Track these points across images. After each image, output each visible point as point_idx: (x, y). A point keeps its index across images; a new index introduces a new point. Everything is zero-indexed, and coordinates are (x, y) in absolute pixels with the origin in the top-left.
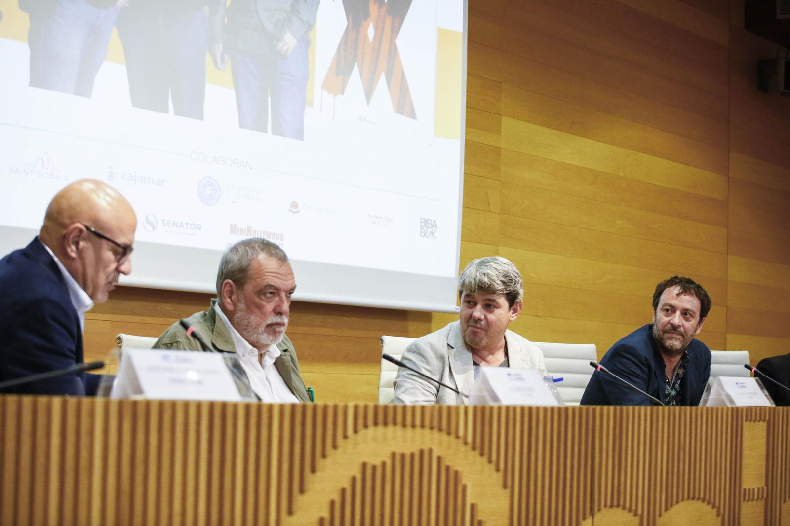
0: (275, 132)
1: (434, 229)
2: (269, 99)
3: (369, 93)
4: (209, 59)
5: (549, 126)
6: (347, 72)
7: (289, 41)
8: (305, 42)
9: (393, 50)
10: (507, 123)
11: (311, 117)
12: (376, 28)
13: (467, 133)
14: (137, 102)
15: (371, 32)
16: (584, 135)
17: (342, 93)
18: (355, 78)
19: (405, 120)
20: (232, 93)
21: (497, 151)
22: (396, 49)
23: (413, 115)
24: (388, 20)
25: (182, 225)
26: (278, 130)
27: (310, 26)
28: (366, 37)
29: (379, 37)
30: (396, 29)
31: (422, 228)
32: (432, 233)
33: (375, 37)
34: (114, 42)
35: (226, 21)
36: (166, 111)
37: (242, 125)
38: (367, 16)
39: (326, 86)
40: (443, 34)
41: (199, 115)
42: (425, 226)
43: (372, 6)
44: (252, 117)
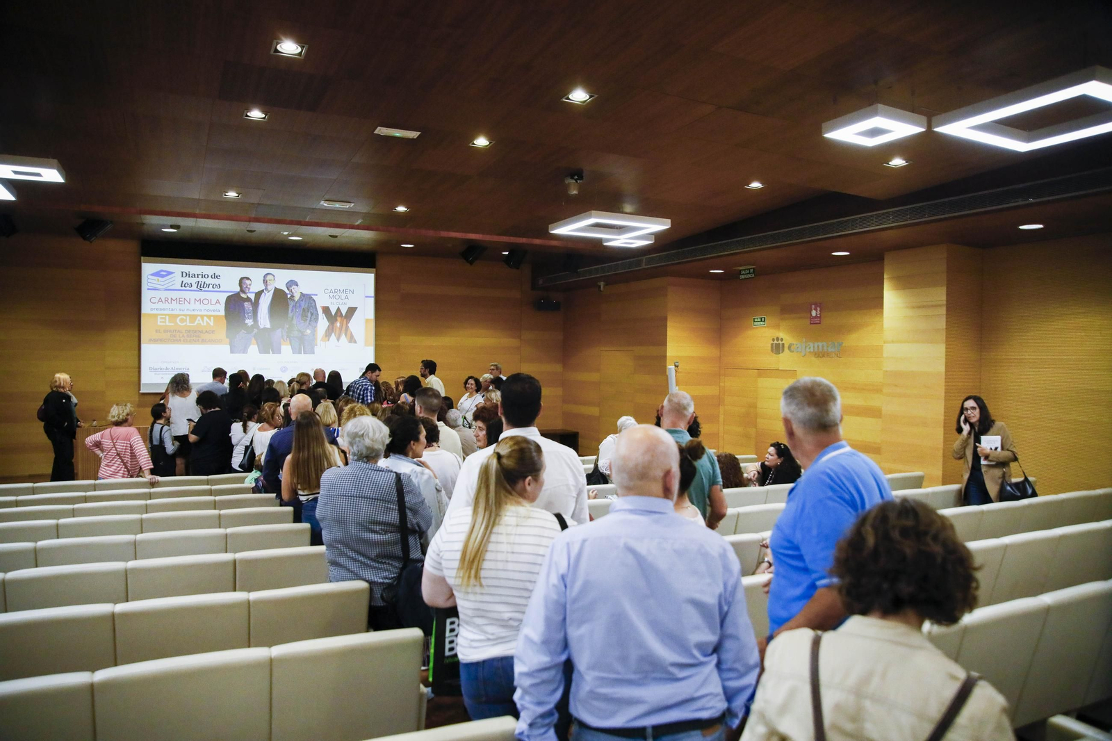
2: (302, 346)
3: (338, 339)
4: (282, 340)
5: (424, 336)
6: (330, 335)
7: (308, 331)
8: (314, 331)
9: (347, 328)
11: (316, 349)
12: (340, 323)
14: (260, 353)
16: (440, 336)
17: (328, 341)
18: (333, 337)
20: (290, 347)
23: (355, 342)
24: (345, 320)
26: (305, 353)
27: (315, 326)
28: (336, 326)
30: (348, 322)
33: (340, 326)
34: (253, 341)
35: (287, 330)
36: (269, 353)
38: (336, 320)
39: (322, 340)
40: (367, 321)
43: (339, 319)
44: (297, 351)
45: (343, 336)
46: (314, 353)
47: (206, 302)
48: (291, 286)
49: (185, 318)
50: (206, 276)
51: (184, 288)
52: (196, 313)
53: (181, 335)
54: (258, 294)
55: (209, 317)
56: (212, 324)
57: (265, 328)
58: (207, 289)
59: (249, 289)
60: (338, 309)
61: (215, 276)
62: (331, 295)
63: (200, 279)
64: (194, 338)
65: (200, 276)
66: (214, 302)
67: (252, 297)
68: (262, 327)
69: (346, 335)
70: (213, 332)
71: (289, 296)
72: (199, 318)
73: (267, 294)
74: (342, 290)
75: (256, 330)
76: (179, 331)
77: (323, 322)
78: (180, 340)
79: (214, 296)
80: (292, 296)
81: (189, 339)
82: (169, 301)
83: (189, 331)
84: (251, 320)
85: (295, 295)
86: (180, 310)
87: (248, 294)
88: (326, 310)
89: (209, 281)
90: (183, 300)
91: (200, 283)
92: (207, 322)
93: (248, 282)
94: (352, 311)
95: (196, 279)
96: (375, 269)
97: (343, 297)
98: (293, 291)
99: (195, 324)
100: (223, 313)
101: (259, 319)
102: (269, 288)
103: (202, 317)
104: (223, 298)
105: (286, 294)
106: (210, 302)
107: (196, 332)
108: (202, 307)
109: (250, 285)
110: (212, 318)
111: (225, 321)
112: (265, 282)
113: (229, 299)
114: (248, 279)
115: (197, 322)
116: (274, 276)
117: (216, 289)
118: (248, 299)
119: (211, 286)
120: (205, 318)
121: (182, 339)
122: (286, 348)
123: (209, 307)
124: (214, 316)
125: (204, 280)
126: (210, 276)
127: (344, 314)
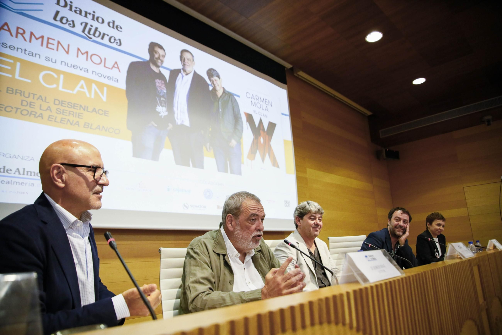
0: (231, 173)
1: (289, 204)
2: (228, 162)
3: (263, 160)
5: (321, 171)
6: (255, 153)
7: (234, 143)
8: (239, 143)
9: (270, 146)
10: (308, 170)
12: (263, 139)
13: (297, 174)
14: (177, 163)
15: (262, 140)
16: (332, 173)
17: (254, 159)
18: (258, 155)
19: (276, 168)
20: (214, 160)
21: (306, 179)
22: (271, 146)
23: (278, 167)
24: (267, 136)
25: (198, 206)
26: (232, 172)
27: (240, 137)
28: (260, 141)
29: (265, 142)
30: (270, 140)
31: (285, 203)
32: (289, 205)
33: (263, 142)
34: (167, 141)
35: (210, 135)
36: (189, 166)
37: (219, 171)
38: (260, 135)
39: (249, 157)
40: (285, 141)
41: (202, 167)
42: (286, 203)
43: (261, 132)
44: (222, 168)
45: (267, 155)
46: (240, 174)
47: (96, 59)
48: (212, 76)
49: (56, 76)
50: (100, 20)
51: (58, 23)
52: (77, 72)
53: (44, 107)
54: (175, 73)
55: (101, 86)
56: (104, 99)
57: (182, 126)
58: (99, 39)
59: (162, 62)
60: (261, 121)
61: (113, 25)
62: (254, 101)
63: (89, 20)
64: (71, 118)
65: (90, 17)
66: (110, 64)
67: (167, 74)
68: (179, 122)
69: (269, 155)
70: (106, 113)
71: (211, 88)
72: (82, 82)
73: (185, 77)
74: (262, 99)
75: (170, 126)
76: (40, 98)
77: (247, 135)
78: (41, 116)
79: (111, 56)
80: (214, 89)
81: (59, 117)
82: (27, 36)
83: (62, 103)
84: (164, 109)
85: (218, 88)
86: (47, 59)
87: (161, 69)
88: (250, 118)
89: (103, 28)
90: (55, 43)
91: (88, 27)
92: (96, 92)
93: (161, 52)
94: (272, 126)
95: (82, 19)
96: (286, 86)
97: (264, 108)
98: (215, 83)
99: (75, 92)
100: (122, 85)
101: (175, 109)
102: (188, 69)
103: (89, 82)
104: (125, 62)
105: (208, 85)
106: (103, 62)
107: (74, 106)
108: (88, 65)
109: (164, 56)
110: (105, 89)
111: (126, 101)
112: (182, 58)
113: (133, 66)
114: (161, 47)
115: (78, 88)
116: (193, 56)
117: (114, 45)
118: (161, 76)
119: (106, 38)
120: (94, 86)
121: (46, 114)
122: (210, 161)
123: (100, 69)
124: (107, 86)
125: (95, 24)
126: (106, 23)
127: (266, 128)
